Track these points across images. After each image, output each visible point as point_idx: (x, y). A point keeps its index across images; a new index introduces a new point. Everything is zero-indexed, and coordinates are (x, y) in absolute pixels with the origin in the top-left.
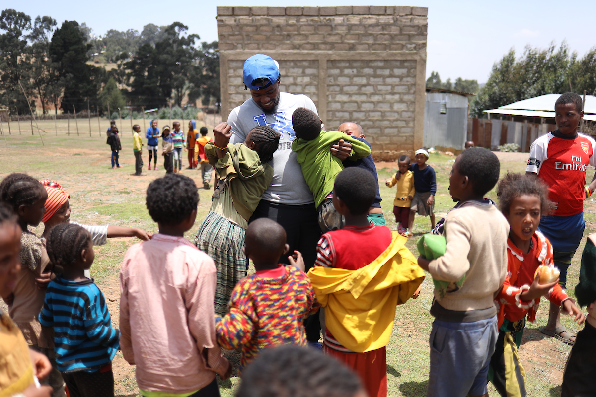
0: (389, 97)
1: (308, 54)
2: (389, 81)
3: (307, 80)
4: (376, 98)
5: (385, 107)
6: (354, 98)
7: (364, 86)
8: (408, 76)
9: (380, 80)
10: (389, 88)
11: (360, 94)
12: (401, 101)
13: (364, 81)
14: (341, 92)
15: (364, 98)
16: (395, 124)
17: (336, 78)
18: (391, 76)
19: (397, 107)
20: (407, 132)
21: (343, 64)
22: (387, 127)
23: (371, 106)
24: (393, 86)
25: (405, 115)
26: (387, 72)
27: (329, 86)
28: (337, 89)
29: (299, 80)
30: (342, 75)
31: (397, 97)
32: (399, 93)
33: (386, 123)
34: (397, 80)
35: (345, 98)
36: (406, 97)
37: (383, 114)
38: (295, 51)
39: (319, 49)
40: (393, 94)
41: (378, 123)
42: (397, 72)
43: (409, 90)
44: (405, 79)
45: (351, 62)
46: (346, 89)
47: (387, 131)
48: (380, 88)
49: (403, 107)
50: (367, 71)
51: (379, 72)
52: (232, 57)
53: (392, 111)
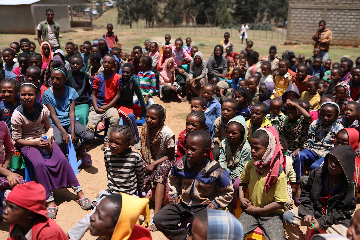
0: (349, 23)
1: (320, 7)
2: (350, 17)
3: (319, 15)
4: (344, 23)
5: (347, 26)
6: (336, 22)
7: (340, 18)
8: (357, 15)
9: (346, 17)
10: (349, 19)
11: (338, 21)
12: (353, 24)
13: (340, 16)
14: (331, 20)
15: (339, 23)
16: (350, 33)
17: (329, 15)
18: (351, 15)
19: (352, 26)
20: (355, 35)
21: (332, 11)
22: (347, 34)
23: (341, 26)
24: (351, 19)
25: (355, 30)
26: (349, 14)
27: (327, 18)
28: (329, 19)
29: (316, 15)
30: (332, 14)
31: (352, 23)
32: (353, 21)
33: (347, 32)
34: (353, 17)
35: (332, 22)
36: (356, 23)
37: (346, 28)
38: (316, 5)
39: (324, 5)
40: (351, 21)
41: (343, 32)
42: (353, 14)
43: (357, 20)
44: (356, 17)
45: (335, 10)
46: (333, 19)
47: (347, 35)
48: (346, 19)
49: (354, 26)
50: (342, 13)
51: (346, 14)
52: (293, 7)
53: (350, 28)
